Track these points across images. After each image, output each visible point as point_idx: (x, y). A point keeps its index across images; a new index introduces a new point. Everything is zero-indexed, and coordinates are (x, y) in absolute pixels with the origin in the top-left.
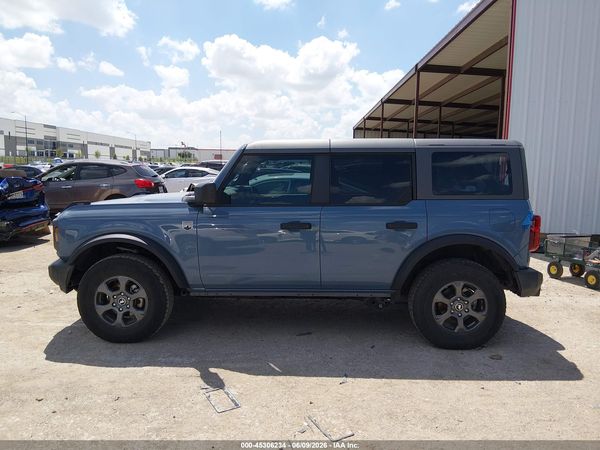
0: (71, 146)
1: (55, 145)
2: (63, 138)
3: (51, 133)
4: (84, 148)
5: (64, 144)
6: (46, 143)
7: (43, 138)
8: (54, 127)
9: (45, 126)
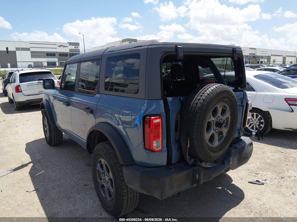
0: (262, 57)
1: (254, 57)
2: (258, 54)
3: (253, 52)
4: (269, 58)
5: (259, 57)
6: (250, 57)
7: (248, 54)
8: (255, 49)
9: (250, 48)
